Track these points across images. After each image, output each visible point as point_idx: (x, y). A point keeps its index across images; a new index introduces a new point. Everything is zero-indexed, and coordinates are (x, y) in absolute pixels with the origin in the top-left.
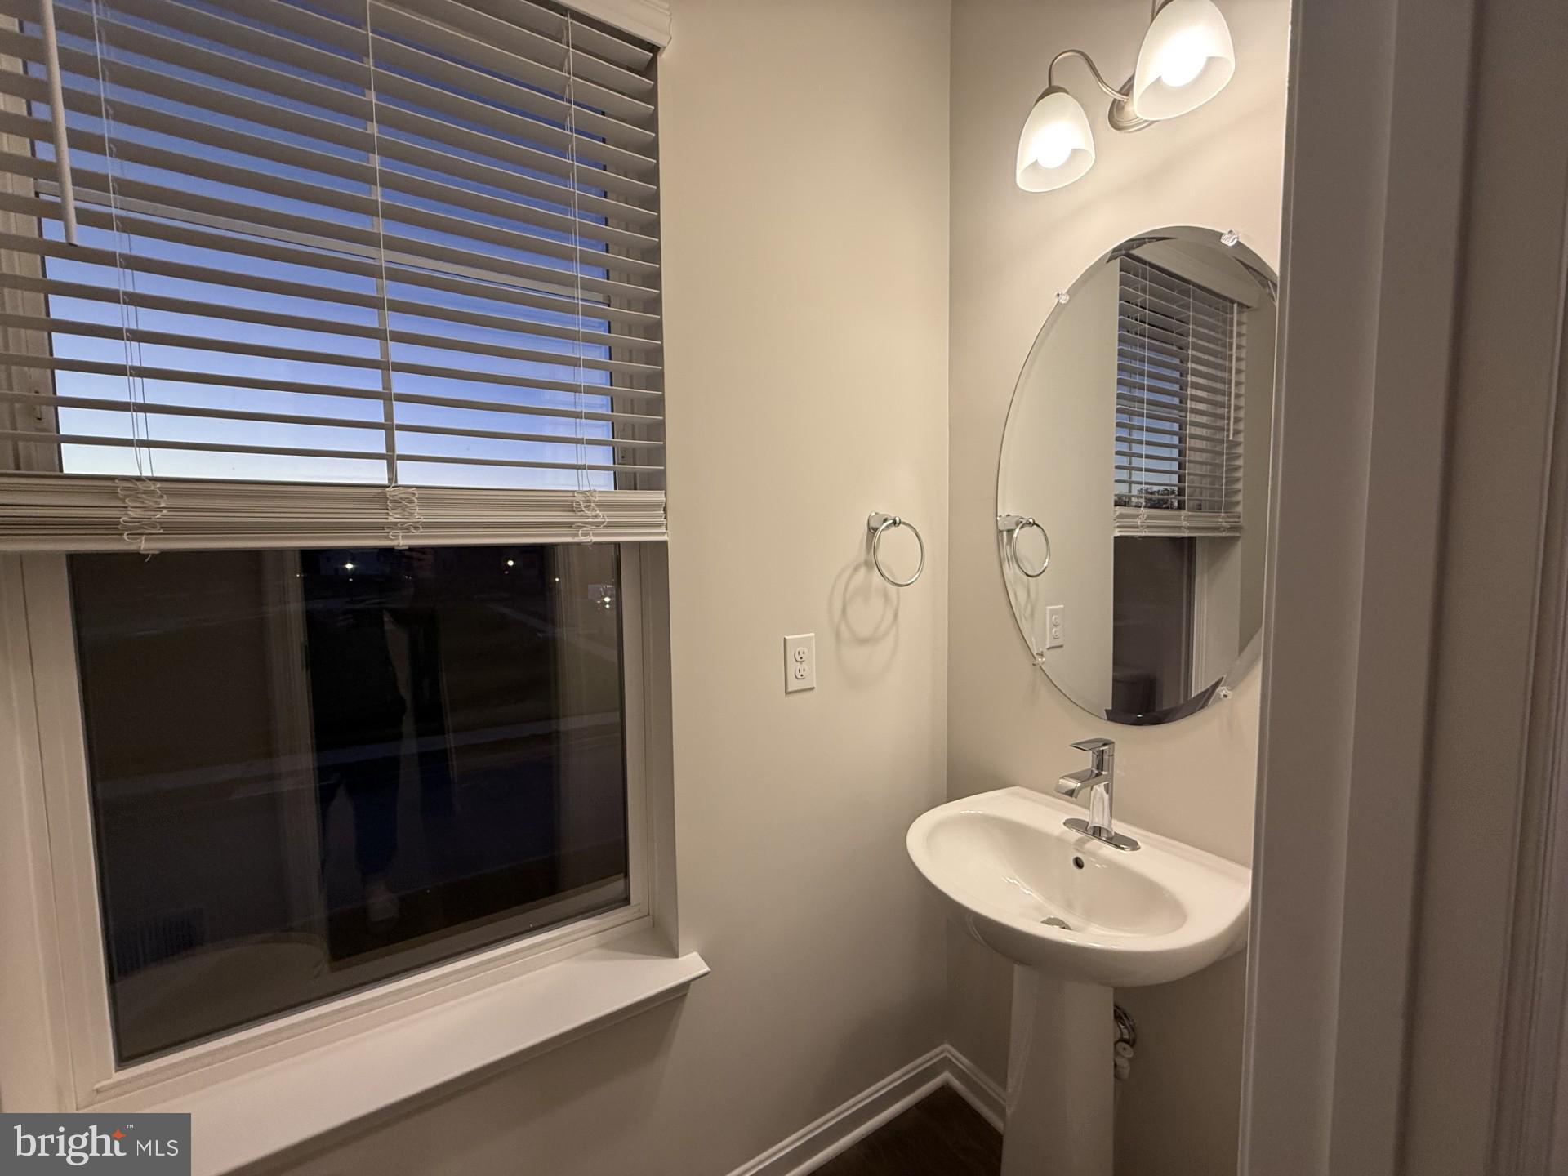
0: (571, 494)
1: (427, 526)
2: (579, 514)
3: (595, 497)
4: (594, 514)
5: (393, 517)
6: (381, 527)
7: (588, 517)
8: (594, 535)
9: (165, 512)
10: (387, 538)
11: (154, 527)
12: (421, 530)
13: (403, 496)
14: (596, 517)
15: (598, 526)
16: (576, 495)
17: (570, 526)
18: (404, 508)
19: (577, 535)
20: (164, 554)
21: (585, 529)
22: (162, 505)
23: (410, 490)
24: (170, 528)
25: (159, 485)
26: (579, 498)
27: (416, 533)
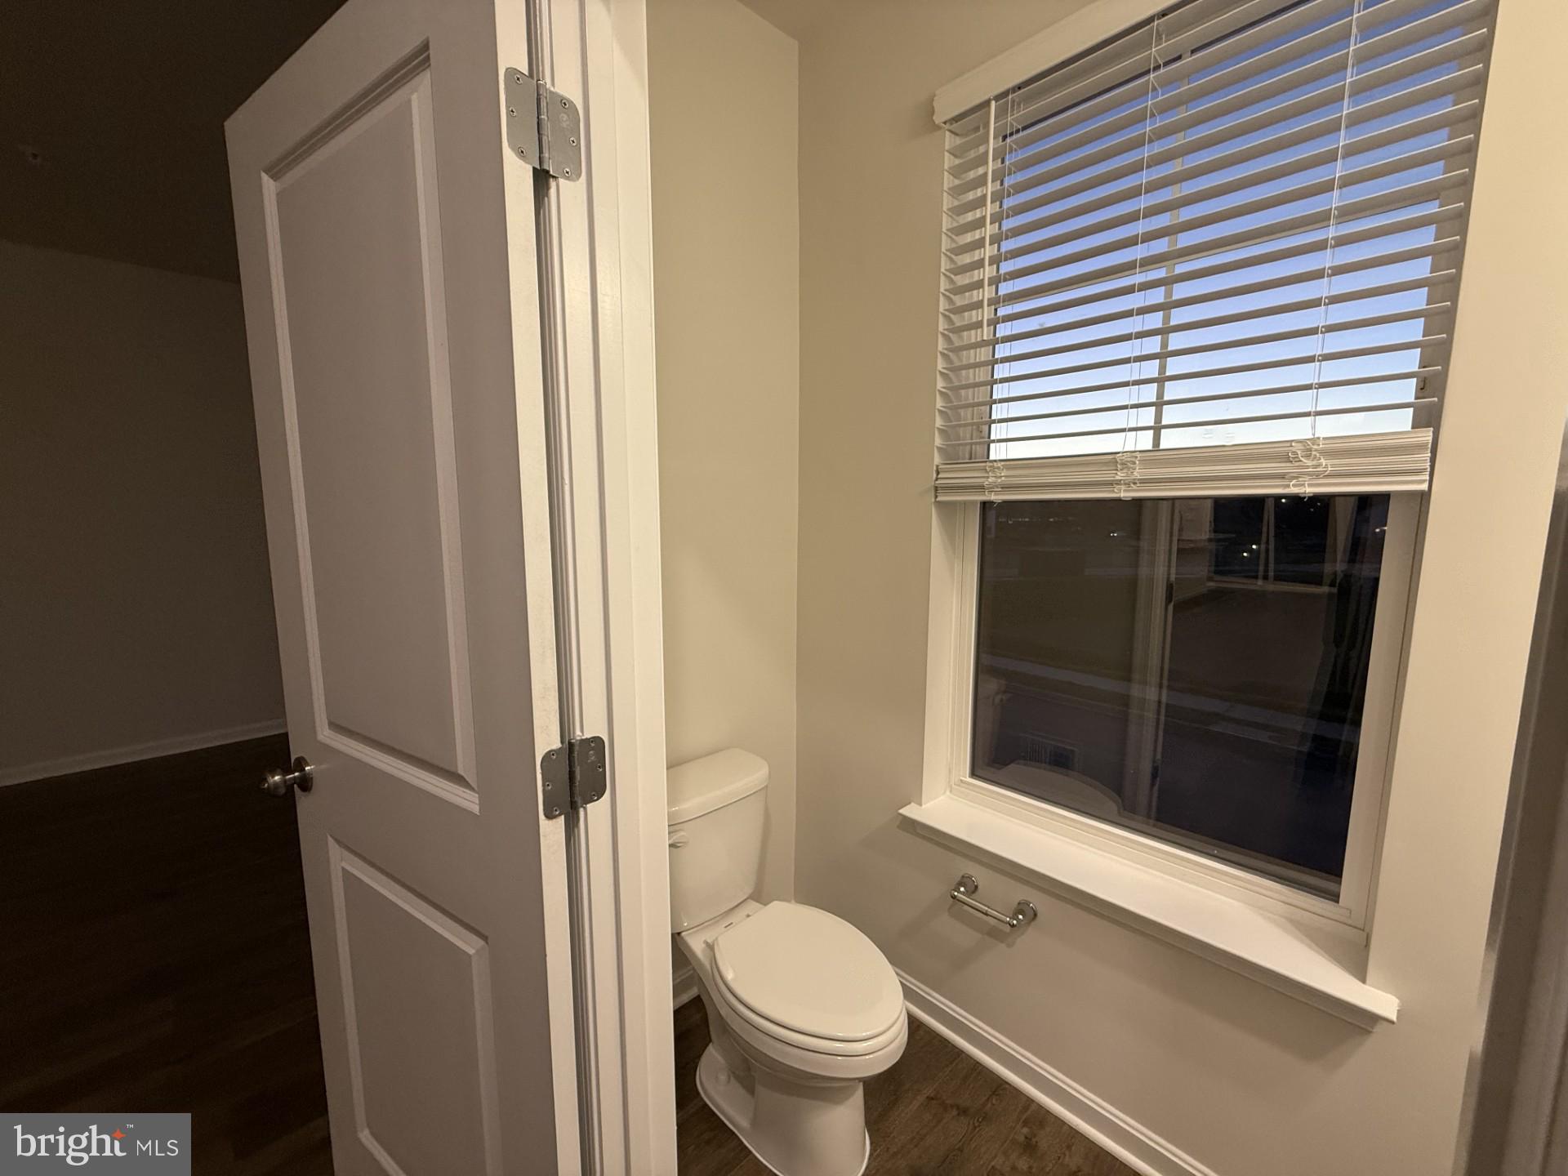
0: (1289, 444)
1: (1143, 481)
2: (1297, 464)
3: (1319, 445)
4: (1315, 463)
5: (1120, 476)
6: (1111, 484)
7: (1308, 467)
8: (1310, 485)
9: (1003, 478)
10: (1113, 491)
11: (998, 487)
12: (1138, 485)
13: (1129, 459)
14: (1319, 465)
15: (1318, 476)
16: (1293, 444)
17: (1282, 476)
18: (1129, 468)
19: (1288, 486)
20: (1005, 502)
21: (1300, 479)
22: (1003, 474)
23: (1134, 454)
24: (1006, 488)
25: (1003, 463)
26: (1297, 447)
27: (1134, 487)
